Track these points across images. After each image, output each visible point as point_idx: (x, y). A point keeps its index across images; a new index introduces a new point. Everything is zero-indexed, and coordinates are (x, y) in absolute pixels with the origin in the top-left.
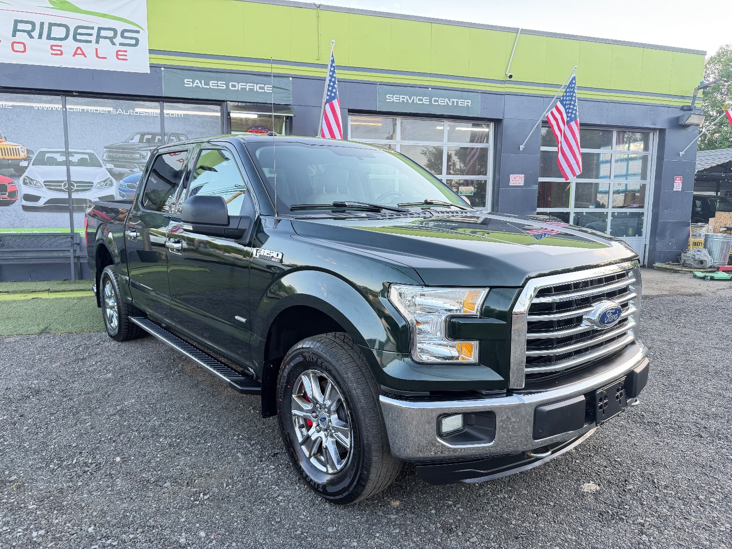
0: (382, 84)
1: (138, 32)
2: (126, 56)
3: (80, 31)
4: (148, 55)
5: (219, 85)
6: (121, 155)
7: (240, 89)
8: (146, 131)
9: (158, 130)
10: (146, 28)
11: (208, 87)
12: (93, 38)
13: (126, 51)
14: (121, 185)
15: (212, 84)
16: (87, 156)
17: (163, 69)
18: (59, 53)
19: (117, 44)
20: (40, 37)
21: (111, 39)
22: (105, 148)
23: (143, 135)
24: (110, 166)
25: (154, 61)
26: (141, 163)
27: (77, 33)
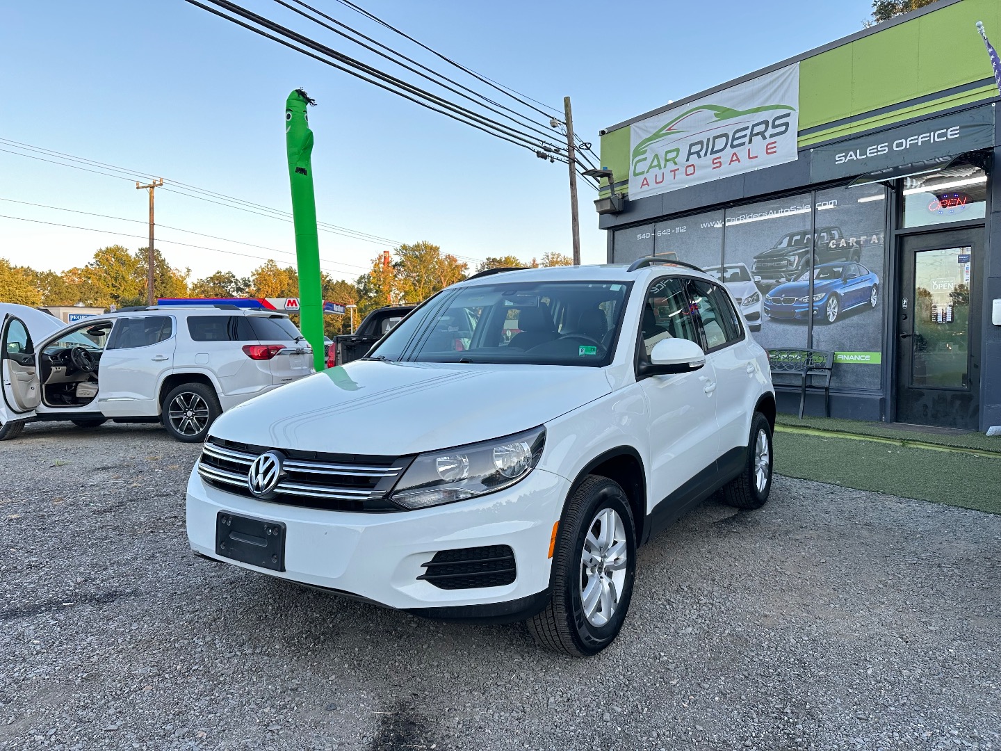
1: (788, 115)
2: (775, 147)
3: (737, 136)
4: (797, 139)
5: (879, 149)
6: (769, 264)
7: (908, 147)
8: (795, 230)
9: (808, 227)
10: (796, 107)
11: (865, 156)
12: (746, 140)
13: (775, 142)
14: (767, 300)
15: (870, 152)
16: (738, 270)
17: (812, 150)
18: (719, 164)
19: (767, 136)
20: (706, 155)
21: (762, 134)
22: (755, 258)
23: (792, 237)
24: (758, 278)
25: (802, 145)
26: (788, 271)
27: (734, 139)
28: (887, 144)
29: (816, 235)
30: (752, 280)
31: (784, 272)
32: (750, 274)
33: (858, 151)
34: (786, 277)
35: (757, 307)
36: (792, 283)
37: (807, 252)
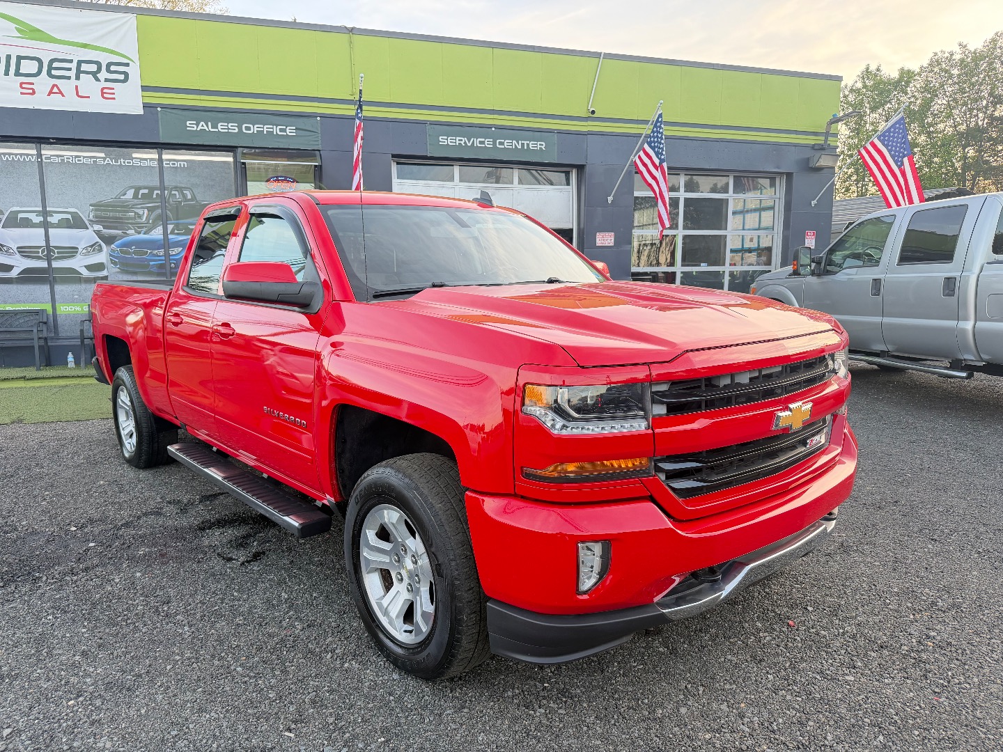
0: (433, 123)
1: (127, 65)
2: (114, 94)
3: (55, 65)
4: (140, 93)
5: (230, 127)
6: (111, 214)
7: (255, 132)
8: (141, 184)
9: (156, 183)
10: (136, 60)
11: (217, 130)
12: (73, 74)
13: (113, 89)
14: (113, 250)
15: (221, 127)
16: (69, 216)
17: (159, 109)
18: (31, 91)
19: (102, 79)
20: (7, 72)
21: (94, 74)
22: (91, 205)
23: (137, 189)
24: (98, 227)
25: (147, 100)
26: (136, 224)
27: (50, 68)
28: (236, 125)
29: (166, 192)
30: (91, 229)
31: (131, 224)
32: (87, 222)
33: (209, 123)
34: (135, 229)
35: (102, 257)
36: (142, 236)
37: (156, 207)
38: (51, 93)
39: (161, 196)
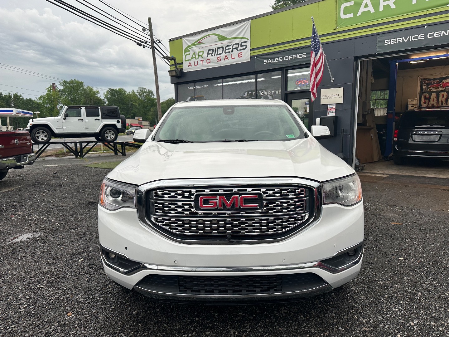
0: (381, 34)
1: (246, 42)
2: (242, 55)
3: (227, 48)
4: (249, 52)
5: (279, 59)
7: (289, 59)
8: (249, 89)
9: (254, 88)
10: (250, 39)
11: (274, 62)
12: (230, 50)
13: (242, 53)
15: (276, 60)
17: (255, 57)
18: (220, 60)
19: (239, 50)
20: (215, 55)
23: (248, 92)
25: (252, 55)
27: (226, 50)
28: (282, 57)
29: (257, 91)
33: (272, 59)
38: (225, 59)
39: (256, 94)
